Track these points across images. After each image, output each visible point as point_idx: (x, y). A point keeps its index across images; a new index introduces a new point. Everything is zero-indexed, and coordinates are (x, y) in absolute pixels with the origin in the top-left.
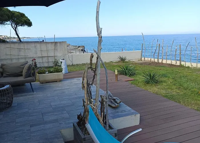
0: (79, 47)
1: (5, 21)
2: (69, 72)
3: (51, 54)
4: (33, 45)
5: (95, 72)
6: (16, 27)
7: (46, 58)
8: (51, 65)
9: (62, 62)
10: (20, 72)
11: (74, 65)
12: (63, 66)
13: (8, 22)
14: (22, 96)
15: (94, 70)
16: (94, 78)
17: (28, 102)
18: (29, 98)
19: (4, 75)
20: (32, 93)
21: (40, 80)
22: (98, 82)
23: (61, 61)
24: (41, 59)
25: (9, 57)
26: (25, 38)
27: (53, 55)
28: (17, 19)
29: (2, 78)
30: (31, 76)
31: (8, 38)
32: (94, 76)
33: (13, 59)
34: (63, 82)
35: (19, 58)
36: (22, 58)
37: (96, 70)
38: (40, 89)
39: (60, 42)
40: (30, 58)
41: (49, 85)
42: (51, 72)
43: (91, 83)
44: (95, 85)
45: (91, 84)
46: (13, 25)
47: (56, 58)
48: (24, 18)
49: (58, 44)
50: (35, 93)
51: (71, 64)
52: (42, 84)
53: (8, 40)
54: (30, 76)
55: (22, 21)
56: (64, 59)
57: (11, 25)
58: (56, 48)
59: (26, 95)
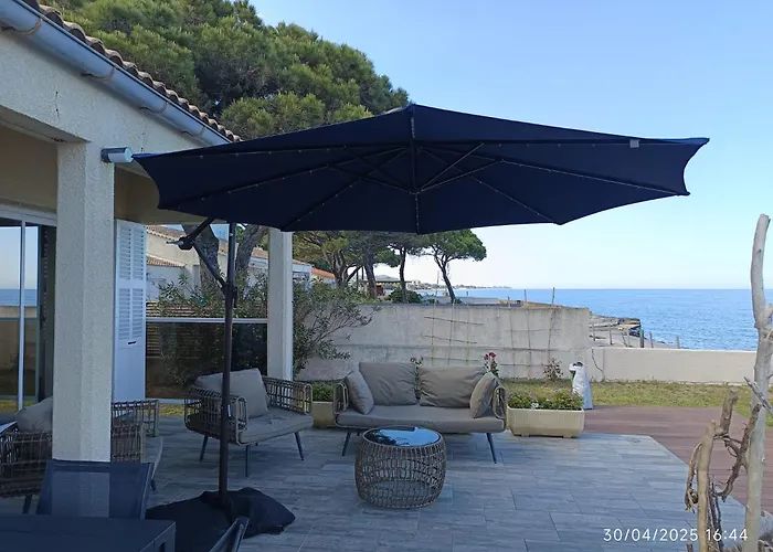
0: (622, 321)
1: (422, 247)
2: (595, 407)
3: (540, 343)
4: (491, 313)
5: (739, 453)
6: (447, 260)
7: (524, 352)
8: (539, 374)
9: (574, 373)
10: (463, 397)
11: (610, 383)
12: (578, 386)
13: (430, 250)
14: (463, 469)
15: (739, 446)
16: (735, 476)
17: (483, 494)
18: (482, 480)
19: (423, 399)
20: (492, 465)
21: (515, 426)
22: (756, 494)
23: (572, 368)
24: (509, 355)
25: (427, 342)
26: (462, 286)
27: (546, 347)
28: (450, 241)
29: (417, 408)
30: (492, 414)
31: (422, 287)
32: (736, 468)
33: (438, 348)
34: (582, 442)
35: (451, 348)
36: (460, 348)
37: (744, 449)
38: (514, 455)
39: (569, 309)
40: (480, 349)
41: (539, 447)
42: (547, 407)
43: (718, 490)
44: (744, 502)
45: (720, 494)
46: (440, 256)
47: (554, 355)
48: (467, 239)
49: (564, 316)
50: (499, 465)
51: (599, 380)
52: (516, 438)
53: (422, 293)
54: (488, 413)
55: (462, 246)
56: (580, 364)
57: (435, 256)
58: (556, 327)
59: (475, 469)
